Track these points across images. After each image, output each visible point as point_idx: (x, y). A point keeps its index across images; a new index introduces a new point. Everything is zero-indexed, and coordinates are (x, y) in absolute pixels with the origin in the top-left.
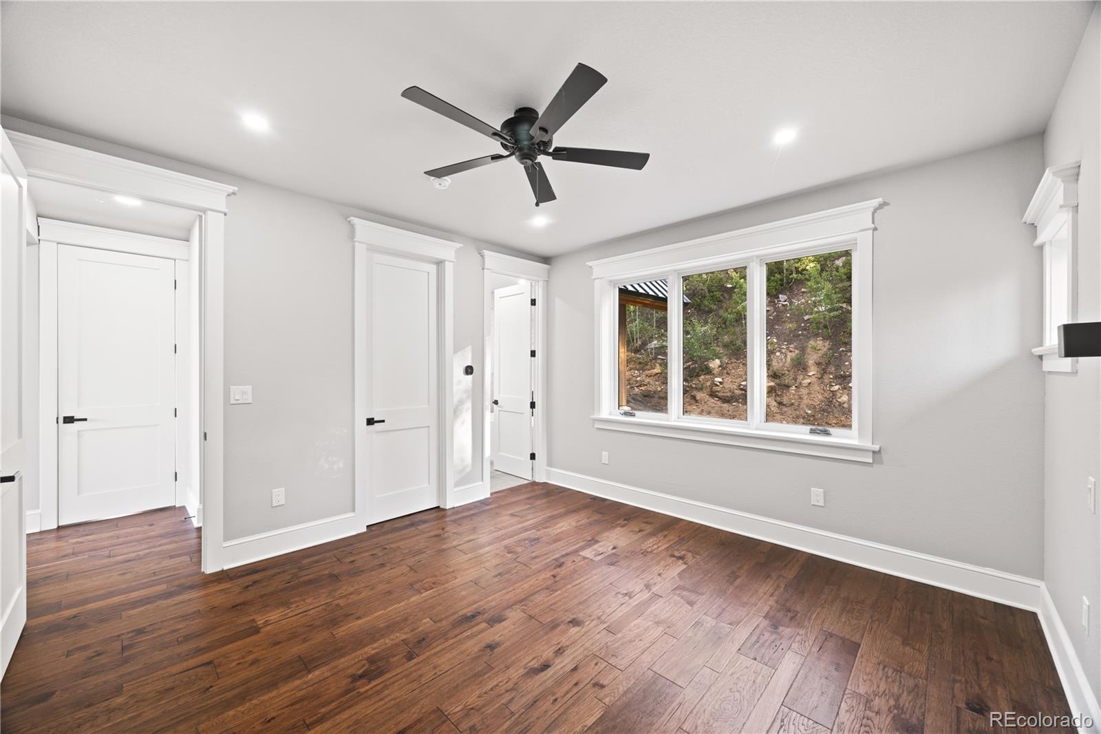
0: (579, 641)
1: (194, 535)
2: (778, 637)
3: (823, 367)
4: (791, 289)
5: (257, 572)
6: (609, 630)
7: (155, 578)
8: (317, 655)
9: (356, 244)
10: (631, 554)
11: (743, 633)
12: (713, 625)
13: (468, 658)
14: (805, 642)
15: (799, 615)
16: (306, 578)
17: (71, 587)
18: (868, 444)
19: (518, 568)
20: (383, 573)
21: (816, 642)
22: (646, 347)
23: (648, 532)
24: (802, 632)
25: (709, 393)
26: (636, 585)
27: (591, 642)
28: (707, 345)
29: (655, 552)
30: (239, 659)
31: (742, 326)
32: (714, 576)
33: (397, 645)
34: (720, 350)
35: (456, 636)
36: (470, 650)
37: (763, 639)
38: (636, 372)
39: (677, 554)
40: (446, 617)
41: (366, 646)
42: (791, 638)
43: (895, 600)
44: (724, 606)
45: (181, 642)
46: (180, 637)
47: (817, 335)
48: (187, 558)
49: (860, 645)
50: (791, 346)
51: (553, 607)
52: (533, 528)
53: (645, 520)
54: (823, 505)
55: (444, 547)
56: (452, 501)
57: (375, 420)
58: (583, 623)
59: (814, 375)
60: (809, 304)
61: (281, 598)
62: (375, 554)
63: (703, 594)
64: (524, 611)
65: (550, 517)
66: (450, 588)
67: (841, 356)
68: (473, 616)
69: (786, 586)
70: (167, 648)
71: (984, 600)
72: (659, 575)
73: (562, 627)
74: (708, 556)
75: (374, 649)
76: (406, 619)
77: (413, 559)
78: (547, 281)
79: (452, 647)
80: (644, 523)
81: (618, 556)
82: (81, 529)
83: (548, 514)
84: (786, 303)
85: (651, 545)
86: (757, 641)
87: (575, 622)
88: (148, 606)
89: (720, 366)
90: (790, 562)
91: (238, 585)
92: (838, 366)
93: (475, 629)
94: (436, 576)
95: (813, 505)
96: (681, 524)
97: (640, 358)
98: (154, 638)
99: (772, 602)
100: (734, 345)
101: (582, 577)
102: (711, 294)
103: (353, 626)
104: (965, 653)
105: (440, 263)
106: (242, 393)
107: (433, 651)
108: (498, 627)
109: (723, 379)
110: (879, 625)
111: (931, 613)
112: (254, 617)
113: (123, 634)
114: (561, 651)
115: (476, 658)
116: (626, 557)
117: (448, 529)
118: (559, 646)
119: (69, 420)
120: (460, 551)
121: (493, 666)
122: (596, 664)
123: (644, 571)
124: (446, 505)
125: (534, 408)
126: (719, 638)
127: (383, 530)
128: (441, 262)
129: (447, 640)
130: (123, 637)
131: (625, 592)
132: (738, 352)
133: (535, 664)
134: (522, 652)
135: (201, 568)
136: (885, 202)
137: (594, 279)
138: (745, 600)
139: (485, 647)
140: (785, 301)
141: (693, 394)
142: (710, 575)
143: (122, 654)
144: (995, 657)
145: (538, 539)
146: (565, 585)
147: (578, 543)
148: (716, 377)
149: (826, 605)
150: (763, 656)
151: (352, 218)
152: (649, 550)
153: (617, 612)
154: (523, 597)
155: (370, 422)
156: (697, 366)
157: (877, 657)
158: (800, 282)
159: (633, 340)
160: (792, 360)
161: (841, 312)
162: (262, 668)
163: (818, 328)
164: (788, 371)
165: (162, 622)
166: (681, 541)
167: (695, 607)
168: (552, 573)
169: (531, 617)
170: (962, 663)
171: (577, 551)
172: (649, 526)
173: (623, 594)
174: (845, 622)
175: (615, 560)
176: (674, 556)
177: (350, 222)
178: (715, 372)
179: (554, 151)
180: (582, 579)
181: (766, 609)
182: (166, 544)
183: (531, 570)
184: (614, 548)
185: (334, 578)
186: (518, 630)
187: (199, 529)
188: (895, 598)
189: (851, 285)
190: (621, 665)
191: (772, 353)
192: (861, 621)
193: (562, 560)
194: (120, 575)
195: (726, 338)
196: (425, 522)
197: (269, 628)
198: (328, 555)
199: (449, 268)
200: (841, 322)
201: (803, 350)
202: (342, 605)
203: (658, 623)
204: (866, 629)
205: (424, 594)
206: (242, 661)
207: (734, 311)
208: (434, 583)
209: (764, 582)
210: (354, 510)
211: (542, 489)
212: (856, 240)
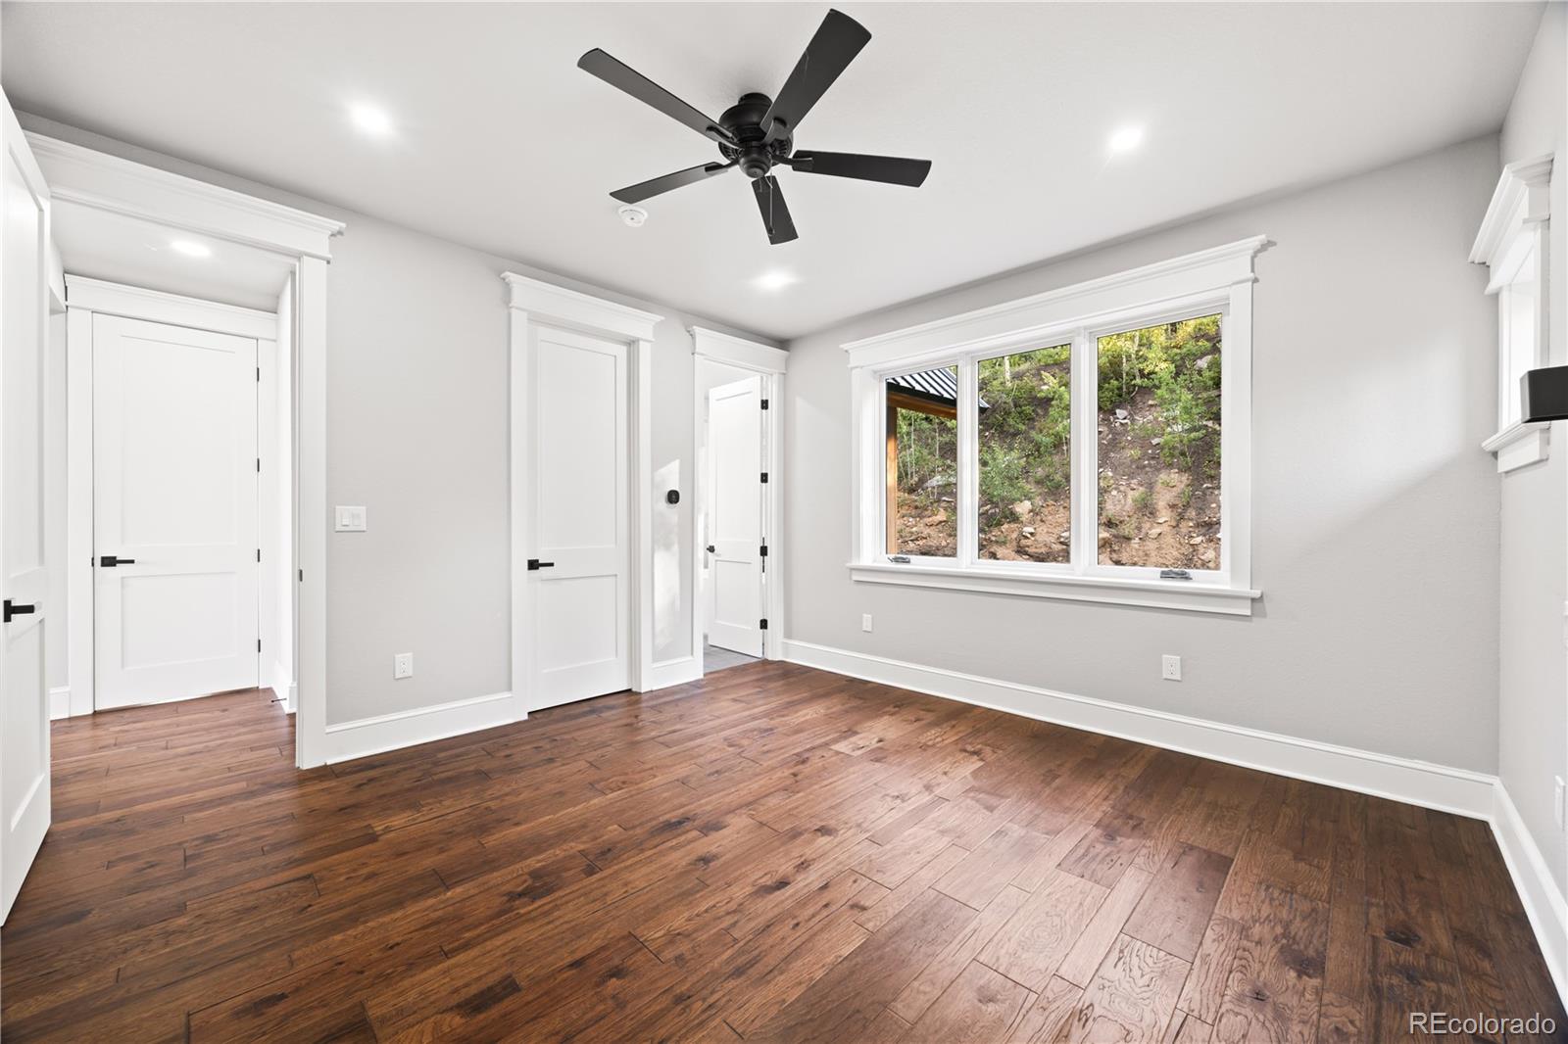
0: (830, 854)
1: (286, 722)
2: (1115, 850)
3: (1180, 511)
4: (1133, 402)
5: (373, 767)
6: (872, 840)
7: (231, 774)
8: (458, 869)
9: (514, 312)
10: (905, 749)
11: (1064, 845)
12: (1022, 834)
13: (674, 872)
14: (1154, 856)
15: (1145, 823)
16: (443, 775)
17: (112, 784)
18: (1244, 588)
19: (743, 765)
20: (552, 769)
21: (1170, 856)
22: (925, 485)
23: (928, 721)
24: (1149, 843)
25: (1016, 548)
26: (911, 786)
27: (847, 855)
28: (1012, 480)
29: (938, 745)
30: (348, 873)
31: (1063, 454)
32: (1023, 776)
33: (573, 857)
34: (1030, 487)
35: (655, 847)
36: (676, 864)
37: (1093, 852)
38: (911, 519)
39: (969, 748)
40: (641, 824)
41: (527, 859)
42: (1134, 850)
43: (1284, 806)
44: (1036, 812)
45: (267, 851)
46: (265, 846)
47: (1170, 466)
48: (275, 751)
49: (1233, 860)
50: (1133, 481)
51: (795, 812)
52: (765, 716)
53: (924, 707)
54: (1179, 679)
55: (639, 738)
56: (649, 682)
57: (540, 562)
58: (836, 831)
59: (1165, 522)
60: (1158, 423)
61: (408, 799)
62: (541, 747)
63: (1008, 797)
64: (752, 817)
65: (789, 703)
66: (647, 788)
67: (1204, 494)
68: (680, 823)
69: (1126, 787)
70: (248, 858)
71: (1412, 806)
72: (945, 773)
73: (806, 836)
74: (1014, 751)
75: (539, 861)
76: (584, 826)
77: (595, 753)
78: (784, 374)
79: (649, 860)
80: (923, 710)
81: (887, 750)
82: (127, 715)
83: (786, 699)
84: (1126, 421)
85: (933, 737)
86: (1084, 855)
87: (824, 831)
88: (222, 808)
89: (1031, 511)
90: (1131, 758)
91: (347, 784)
92: (1200, 509)
93: (683, 838)
94: (627, 774)
95: (1166, 679)
96: (976, 711)
97: (916, 501)
98: (230, 847)
99: (1106, 807)
100: (1050, 481)
101: (835, 775)
102: (1019, 409)
103: (512, 833)
104: (1385, 871)
105: (631, 343)
106: (350, 516)
107: (622, 865)
108: (715, 836)
109: (1035, 529)
110: (1260, 835)
111: (1335, 821)
112: (370, 822)
113: (186, 842)
114: (805, 865)
115: (685, 873)
116: (897, 752)
117: (643, 716)
118: (803, 859)
119: (109, 562)
120: (662, 743)
121: (708, 882)
122: (855, 882)
123: (923, 768)
124: (640, 688)
125: (766, 555)
126: (1031, 851)
127: (552, 718)
128: (634, 342)
129: (642, 851)
130: (185, 845)
131: (896, 794)
132: (1058, 489)
133: (767, 881)
134: (749, 867)
135: (294, 762)
136: (1269, 242)
137: (852, 368)
138: (1067, 803)
139: (696, 860)
140: (1125, 419)
141: (992, 550)
142: (1017, 773)
143: (185, 865)
144: (1427, 875)
145: (771, 729)
146: (811, 785)
147: (828, 735)
148: (1026, 526)
149: (1185, 811)
150: (1093, 873)
151: (508, 273)
152: (930, 743)
153: (885, 818)
154: (751, 799)
155: (533, 565)
156: (997, 510)
157: (1257, 875)
158: (1147, 391)
159: (907, 474)
160: (1134, 501)
161: (1204, 431)
162: (381, 883)
163: (1172, 456)
164: (1129, 516)
165: (240, 827)
166: (976, 732)
167: (996, 813)
168: (792, 771)
169: (762, 824)
170: (1380, 883)
171: (827, 744)
172: (930, 715)
173: (893, 797)
174: (1212, 832)
175: (880, 756)
176: (965, 751)
177: (504, 279)
178: (1023, 519)
179: (794, 157)
180: (834, 779)
181: (1098, 815)
182: (245, 733)
183: (761, 767)
184: (880, 741)
185: (483, 776)
186: (743, 840)
187: (292, 716)
188: (1284, 803)
189: (1219, 396)
190: (890, 883)
191: (1106, 492)
192: (1235, 831)
193: (806, 755)
194: (182, 770)
195: (1040, 472)
196: (612, 708)
197: (392, 835)
198: (474, 747)
199: (645, 351)
200: (1206, 448)
201: (1151, 486)
202: (493, 808)
203: (943, 832)
204: (1240, 841)
205: (610, 796)
206: (353, 875)
207: (1051, 432)
208: (624, 783)
209: (1094, 783)
210: (510, 689)
211: (777, 669)
212: (1228, 299)
